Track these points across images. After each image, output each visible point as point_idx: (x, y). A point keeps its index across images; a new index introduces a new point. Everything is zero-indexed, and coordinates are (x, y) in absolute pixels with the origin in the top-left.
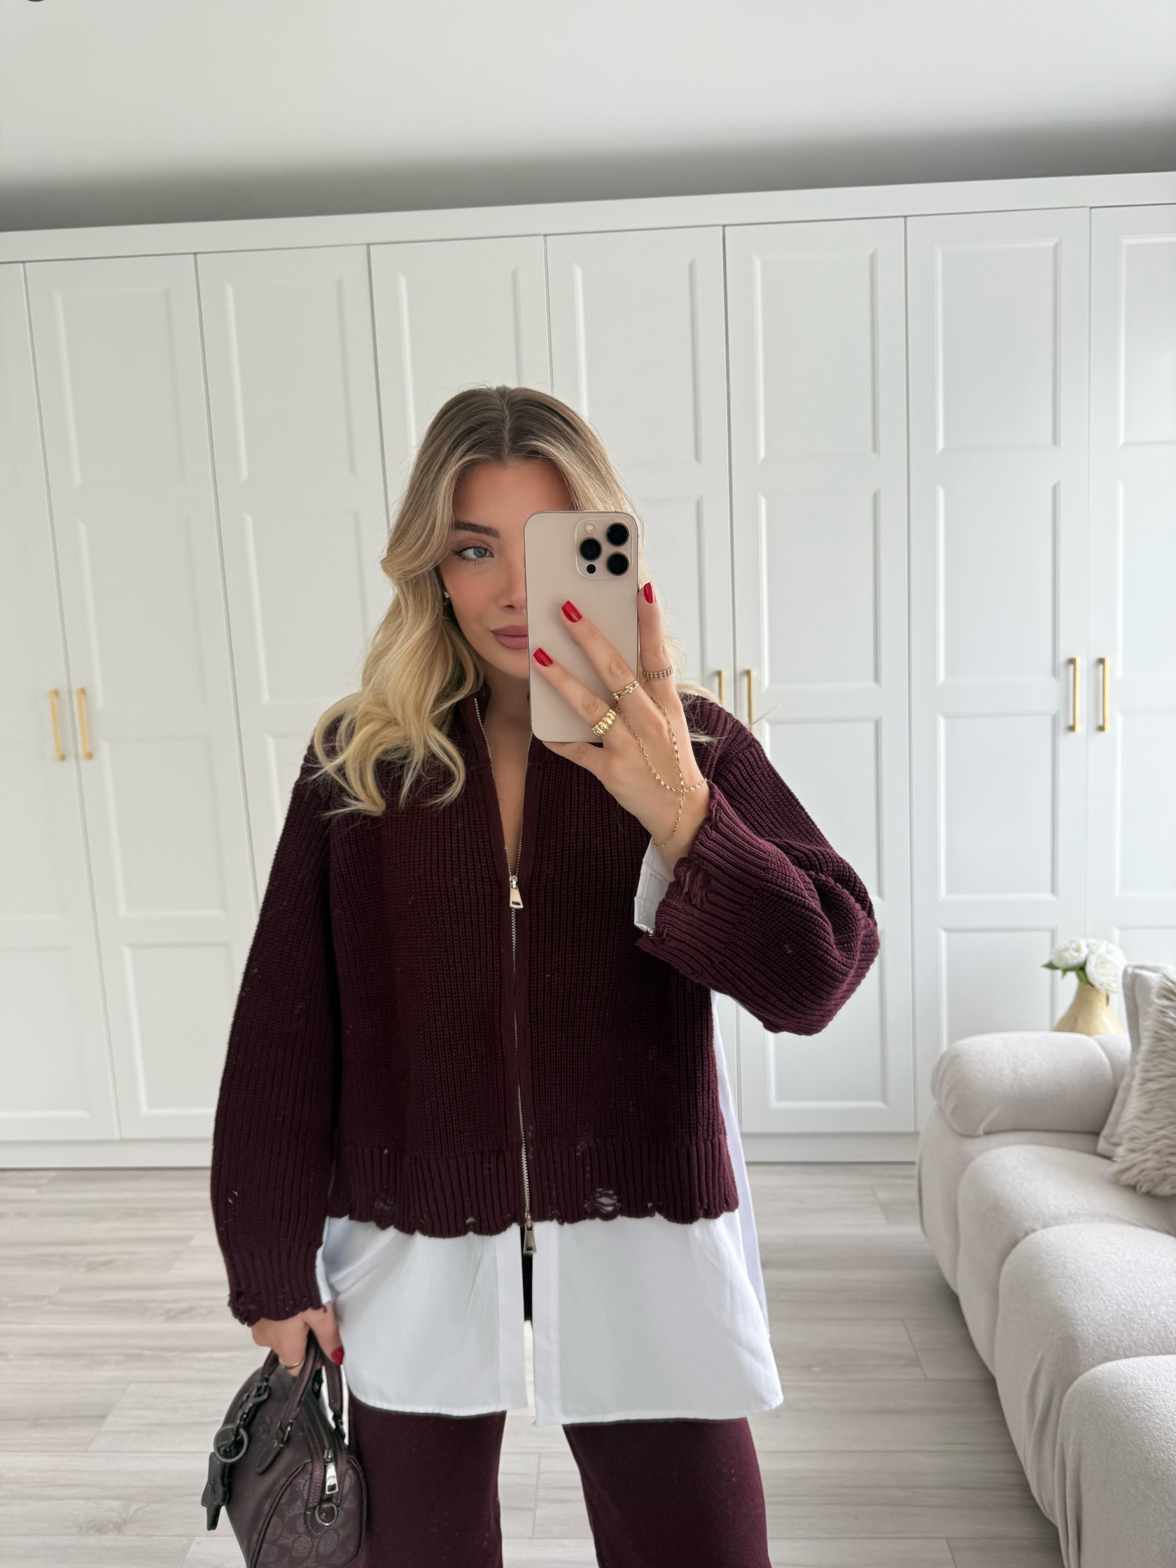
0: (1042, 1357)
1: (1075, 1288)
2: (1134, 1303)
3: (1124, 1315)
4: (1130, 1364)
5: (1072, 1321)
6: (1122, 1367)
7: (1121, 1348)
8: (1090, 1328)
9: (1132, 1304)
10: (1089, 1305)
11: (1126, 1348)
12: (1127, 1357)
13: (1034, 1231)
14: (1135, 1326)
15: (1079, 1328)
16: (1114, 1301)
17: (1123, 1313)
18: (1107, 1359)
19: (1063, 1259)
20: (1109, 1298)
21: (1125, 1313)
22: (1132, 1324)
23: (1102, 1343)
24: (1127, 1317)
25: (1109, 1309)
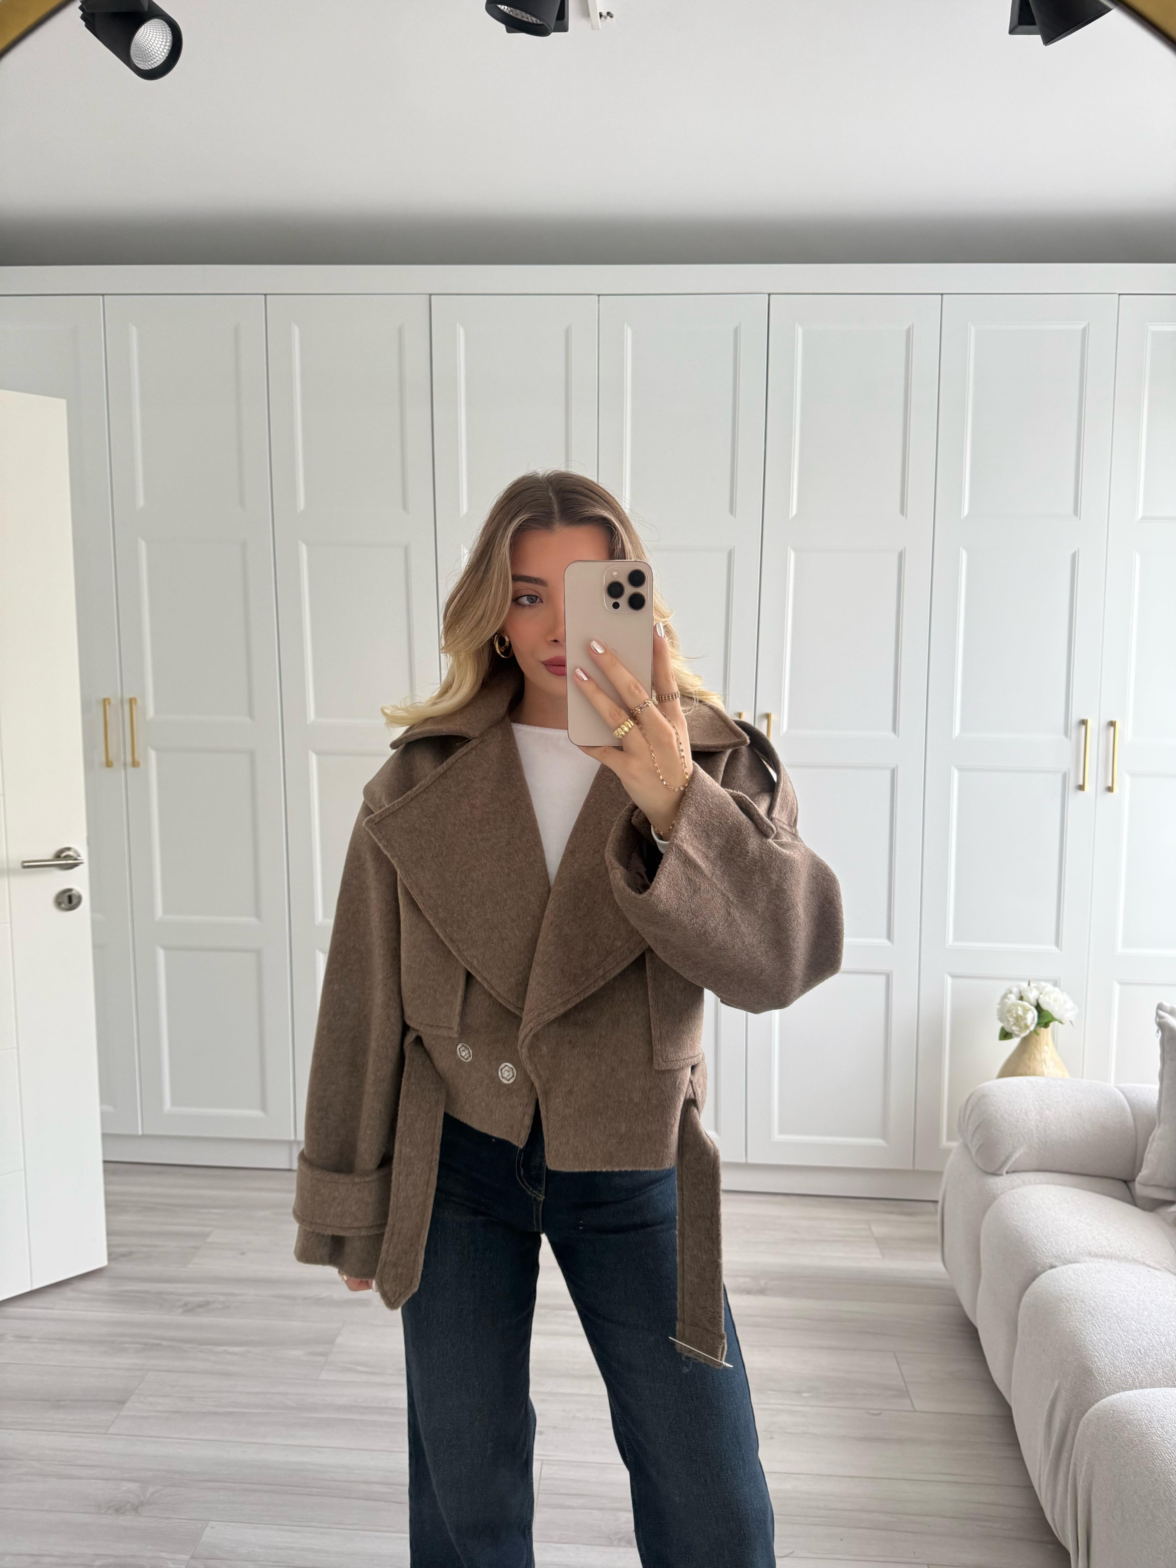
0: (1059, 1384)
1: (1094, 1322)
2: (1149, 1339)
3: (1139, 1349)
4: (1146, 1394)
5: (1090, 1352)
6: (1138, 1396)
7: (1137, 1380)
8: (1106, 1359)
9: (1148, 1340)
10: (1106, 1338)
11: (1142, 1381)
12: (1142, 1388)
13: (1052, 1267)
14: (1150, 1360)
15: (1096, 1359)
16: (1130, 1337)
17: (1138, 1347)
18: (1124, 1390)
19: (1081, 1294)
20: (1125, 1333)
21: (1141, 1348)
22: (1147, 1359)
23: (1119, 1373)
24: (1142, 1352)
25: (1125, 1343)
